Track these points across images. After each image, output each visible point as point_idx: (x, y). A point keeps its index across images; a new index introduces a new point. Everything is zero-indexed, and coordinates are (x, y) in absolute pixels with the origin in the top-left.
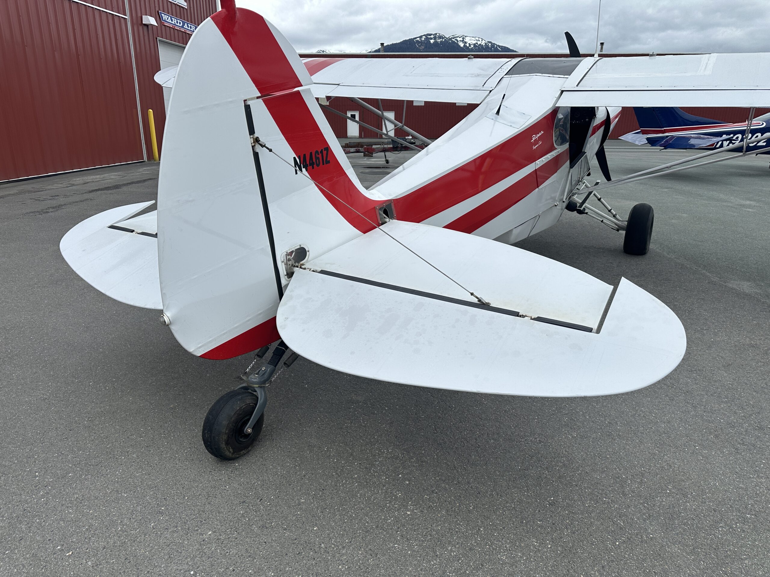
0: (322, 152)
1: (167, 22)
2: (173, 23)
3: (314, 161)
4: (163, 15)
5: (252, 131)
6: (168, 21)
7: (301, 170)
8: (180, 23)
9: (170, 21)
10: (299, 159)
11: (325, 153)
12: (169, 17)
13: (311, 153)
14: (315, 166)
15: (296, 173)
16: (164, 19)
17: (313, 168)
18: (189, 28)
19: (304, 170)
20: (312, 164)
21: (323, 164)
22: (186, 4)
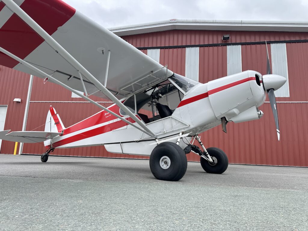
11: (59, 122)
20: (57, 124)
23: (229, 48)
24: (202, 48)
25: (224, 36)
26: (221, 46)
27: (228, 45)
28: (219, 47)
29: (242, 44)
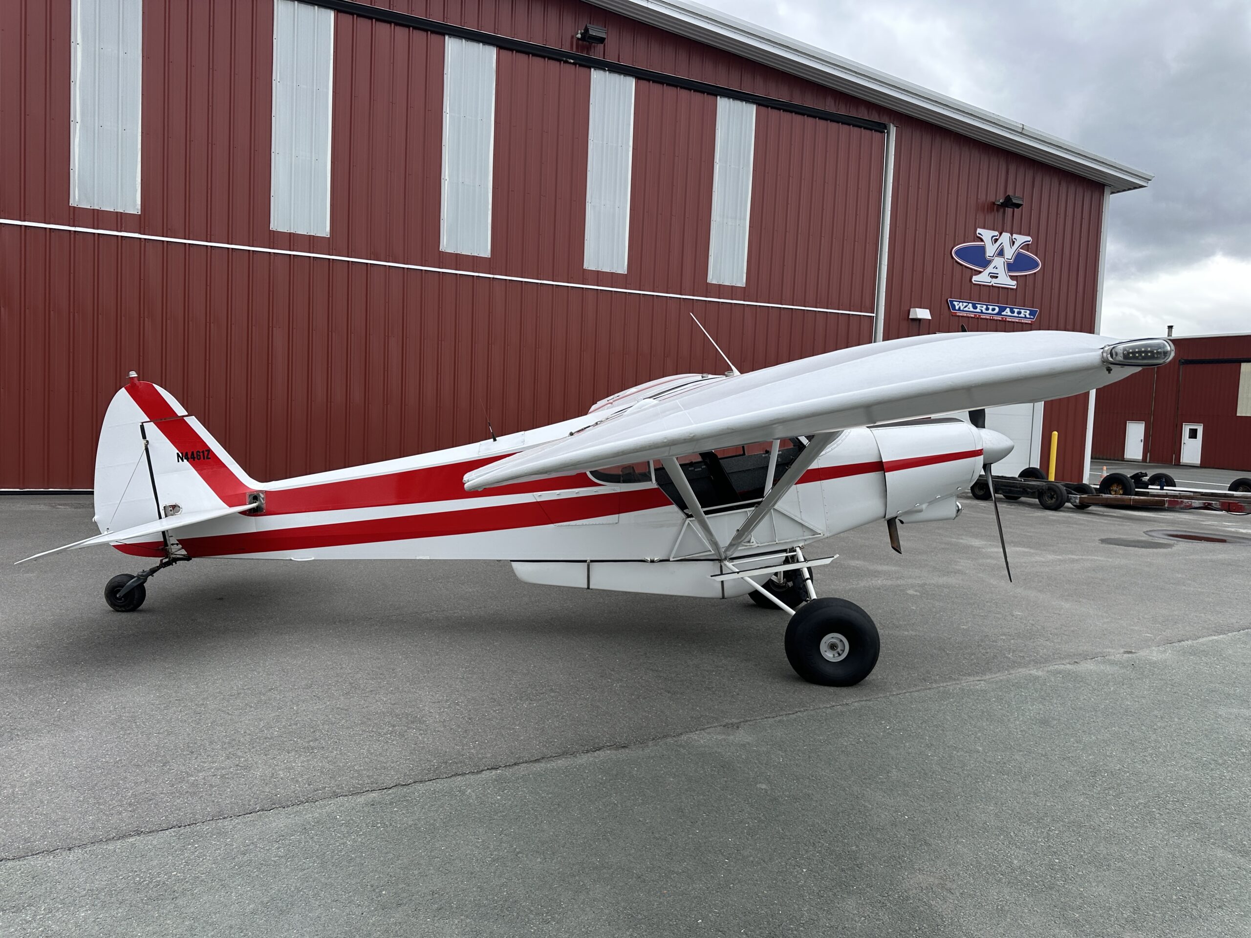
0: (203, 452)
1: (963, 311)
2: (978, 310)
3: (195, 456)
4: (956, 303)
5: (144, 437)
6: (966, 309)
7: (183, 461)
8: (993, 310)
9: (972, 309)
10: (182, 453)
11: (206, 453)
12: (970, 305)
13: (193, 452)
14: (196, 459)
15: (178, 461)
16: (957, 308)
17: (194, 460)
18: (1016, 314)
19: (185, 461)
20: (194, 458)
21: (204, 458)
22: (1015, 283)
23: (597, 77)
24: (505, 54)
25: (586, 30)
26: (573, 64)
27: (596, 68)
28: (567, 65)
29: (639, 75)
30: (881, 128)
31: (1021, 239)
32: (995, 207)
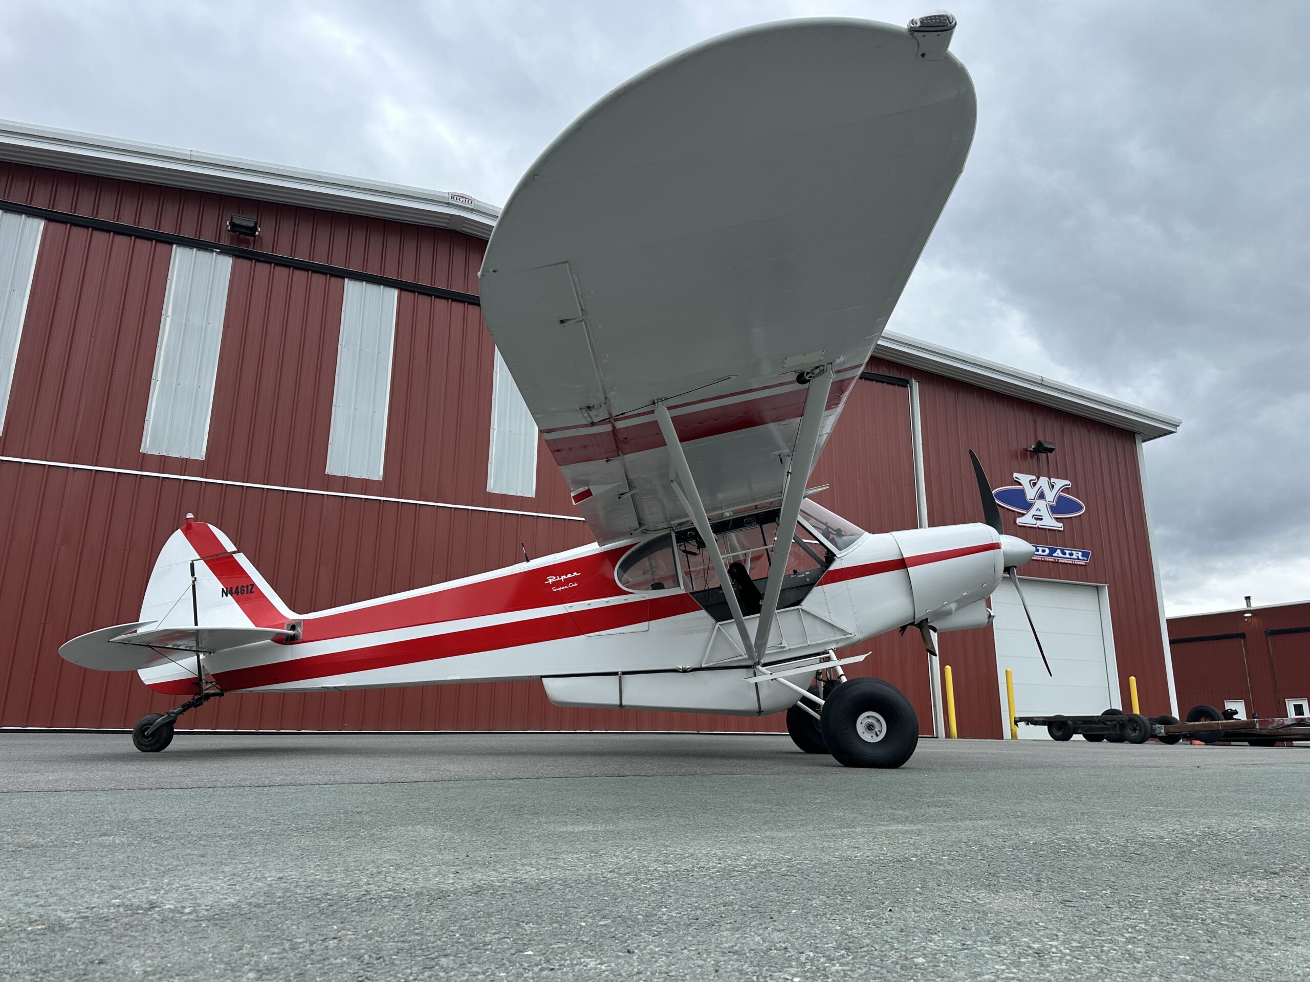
0: (247, 586)
3: (239, 590)
5: (193, 574)
7: (227, 596)
8: (1044, 551)
10: (227, 589)
11: (250, 587)
13: (237, 587)
14: (240, 594)
17: (238, 595)
18: (1067, 556)
19: (229, 595)
20: (237, 592)
21: (247, 593)
22: (1061, 525)
30: (904, 384)
31: (1060, 483)
32: (1028, 453)
